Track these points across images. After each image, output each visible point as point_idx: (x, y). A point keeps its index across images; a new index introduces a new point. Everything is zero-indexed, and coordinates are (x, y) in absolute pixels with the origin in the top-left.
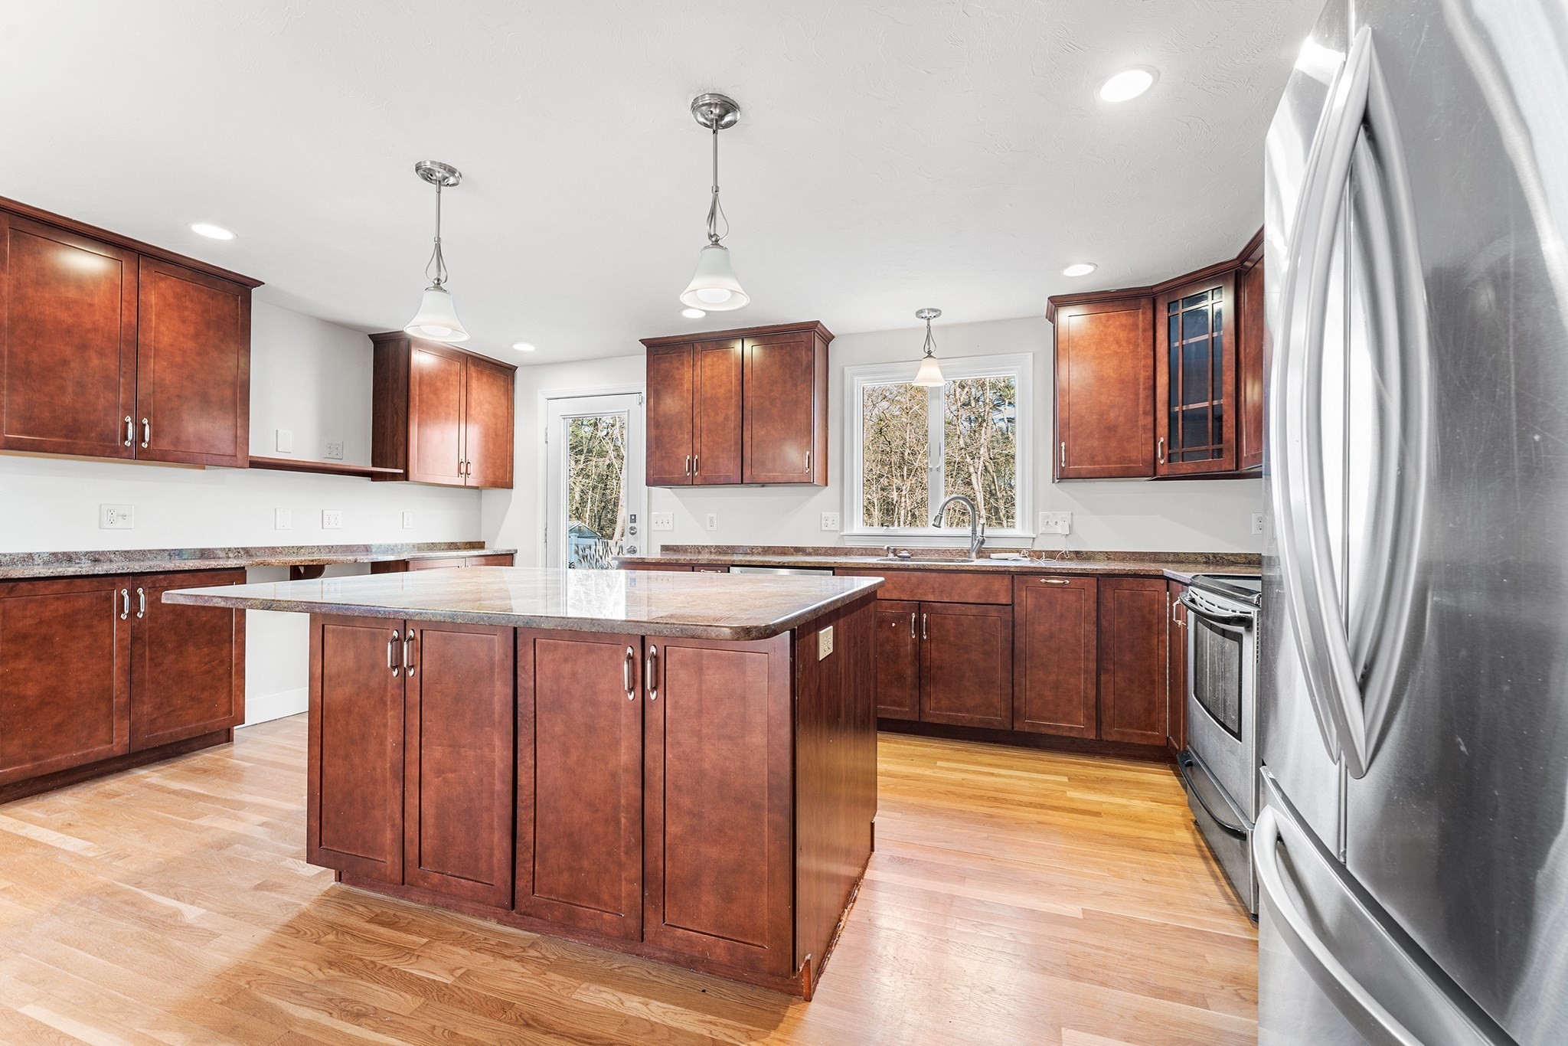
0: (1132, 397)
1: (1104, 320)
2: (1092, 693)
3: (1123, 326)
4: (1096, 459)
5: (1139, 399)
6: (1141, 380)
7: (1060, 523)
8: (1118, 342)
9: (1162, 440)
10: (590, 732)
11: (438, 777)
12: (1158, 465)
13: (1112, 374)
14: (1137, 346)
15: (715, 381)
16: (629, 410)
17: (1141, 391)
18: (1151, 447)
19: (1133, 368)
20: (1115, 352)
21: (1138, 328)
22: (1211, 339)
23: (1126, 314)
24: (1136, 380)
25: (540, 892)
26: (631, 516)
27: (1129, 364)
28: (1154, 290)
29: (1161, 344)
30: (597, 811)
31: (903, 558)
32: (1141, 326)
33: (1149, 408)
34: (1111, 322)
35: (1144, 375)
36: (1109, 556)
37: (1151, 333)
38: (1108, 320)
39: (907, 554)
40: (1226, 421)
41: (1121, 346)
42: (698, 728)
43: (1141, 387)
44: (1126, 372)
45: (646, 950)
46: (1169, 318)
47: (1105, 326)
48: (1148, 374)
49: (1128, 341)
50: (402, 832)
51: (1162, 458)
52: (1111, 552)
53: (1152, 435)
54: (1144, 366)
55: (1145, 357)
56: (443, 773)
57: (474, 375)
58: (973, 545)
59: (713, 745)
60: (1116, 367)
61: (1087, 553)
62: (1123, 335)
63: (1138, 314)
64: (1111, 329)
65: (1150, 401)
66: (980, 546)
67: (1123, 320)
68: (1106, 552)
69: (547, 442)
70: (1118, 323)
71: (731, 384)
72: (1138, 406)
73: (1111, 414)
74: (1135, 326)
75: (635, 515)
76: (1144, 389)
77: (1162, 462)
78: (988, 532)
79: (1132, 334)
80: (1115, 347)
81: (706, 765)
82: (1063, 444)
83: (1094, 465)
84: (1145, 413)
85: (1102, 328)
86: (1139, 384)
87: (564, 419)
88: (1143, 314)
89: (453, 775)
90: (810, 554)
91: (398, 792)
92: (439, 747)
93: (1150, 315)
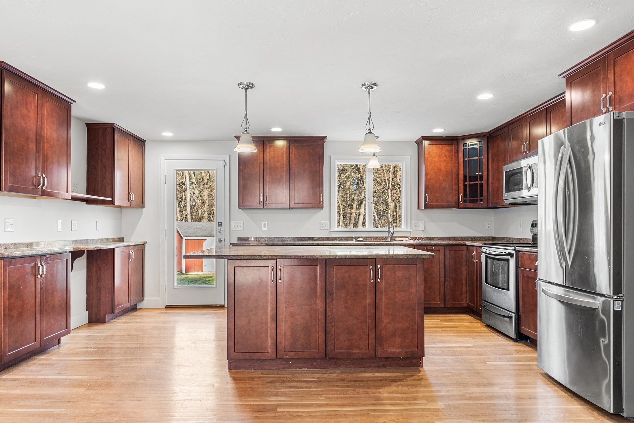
0: (451, 178)
1: (441, 147)
2: (442, 289)
3: (447, 150)
4: (438, 201)
5: (453, 178)
6: (454, 172)
7: (421, 226)
8: (446, 156)
9: (461, 195)
10: (356, 294)
11: (292, 318)
12: (459, 204)
13: (444, 169)
14: (452, 158)
15: (275, 159)
16: (217, 169)
17: (454, 175)
18: (457, 197)
19: (451, 166)
20: (445, 160)
21: (452, 152)
22: (479, 159)
23: (449, 146)
24: (452, 171)
25: (337, 349)
26: (219, 223)
27: (449, 165)
28: (458, 138)
29: (461, 159)
30: (358, 319)
31: (360, 241)
32: (453, 151)
33: (456, 182)
34: (443, 149)
35: (455, 169)
36: (439, 238)
37: (457, 154)
38: (442, 148)
39: (362, 240)
40: (484, 189)
41: (447, 158)
42: (394, 289)
43: (454, 174)
44: (449, 168)
45: (368, 365)
46: (463, 149)
47: (441, 150)
48: (456, 169)
49: (449, 156)
50: (276, 340)
51: (461, 201)
52: (439, 237)
53: (457, 192)
54: (455, 166)
55: (455, 163)
56: (294, 316)
57: (133, 146)
58: (388, 235)
59: (399, 293)
60: (445, 166)
61: (431, 237)
62: (447, 154)
63: (453, 147)
64: (443, 151)
65: (457, 179)
66: (392, 236)
67: (448, 148)
68: (438, 237)
69: (166, 183)
70: (446, 149)
71: (284, 161)
72: (452, 181)
73: (444, 184)
74: (451, 151)
75: (221, 223)
76: (455, 175)
77: (461, 203)
78: (395, 230)
79: (451, 154)
80: (444, 158)
81: (397, 300)
82: (427, 195)
83: (438, 203)
84: (455, 184)
85: (440, 150)
86: (453, 173)
87: (176, 171)
88: (454, 146)
89: (299, 316)
90: (316, 240)
91: (274, 325)
92: (292, 307)
93: (456, 147)
